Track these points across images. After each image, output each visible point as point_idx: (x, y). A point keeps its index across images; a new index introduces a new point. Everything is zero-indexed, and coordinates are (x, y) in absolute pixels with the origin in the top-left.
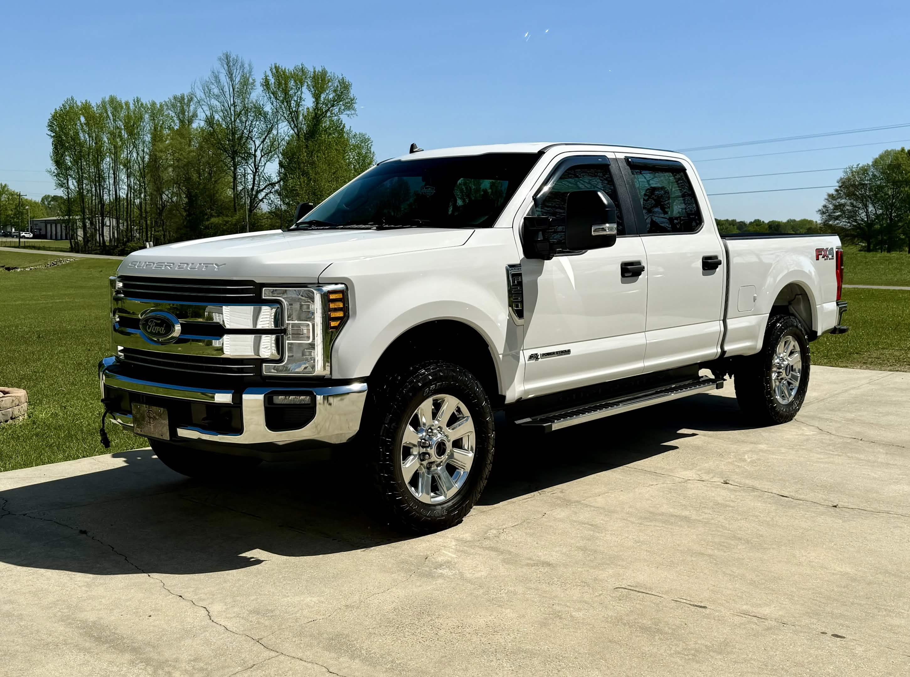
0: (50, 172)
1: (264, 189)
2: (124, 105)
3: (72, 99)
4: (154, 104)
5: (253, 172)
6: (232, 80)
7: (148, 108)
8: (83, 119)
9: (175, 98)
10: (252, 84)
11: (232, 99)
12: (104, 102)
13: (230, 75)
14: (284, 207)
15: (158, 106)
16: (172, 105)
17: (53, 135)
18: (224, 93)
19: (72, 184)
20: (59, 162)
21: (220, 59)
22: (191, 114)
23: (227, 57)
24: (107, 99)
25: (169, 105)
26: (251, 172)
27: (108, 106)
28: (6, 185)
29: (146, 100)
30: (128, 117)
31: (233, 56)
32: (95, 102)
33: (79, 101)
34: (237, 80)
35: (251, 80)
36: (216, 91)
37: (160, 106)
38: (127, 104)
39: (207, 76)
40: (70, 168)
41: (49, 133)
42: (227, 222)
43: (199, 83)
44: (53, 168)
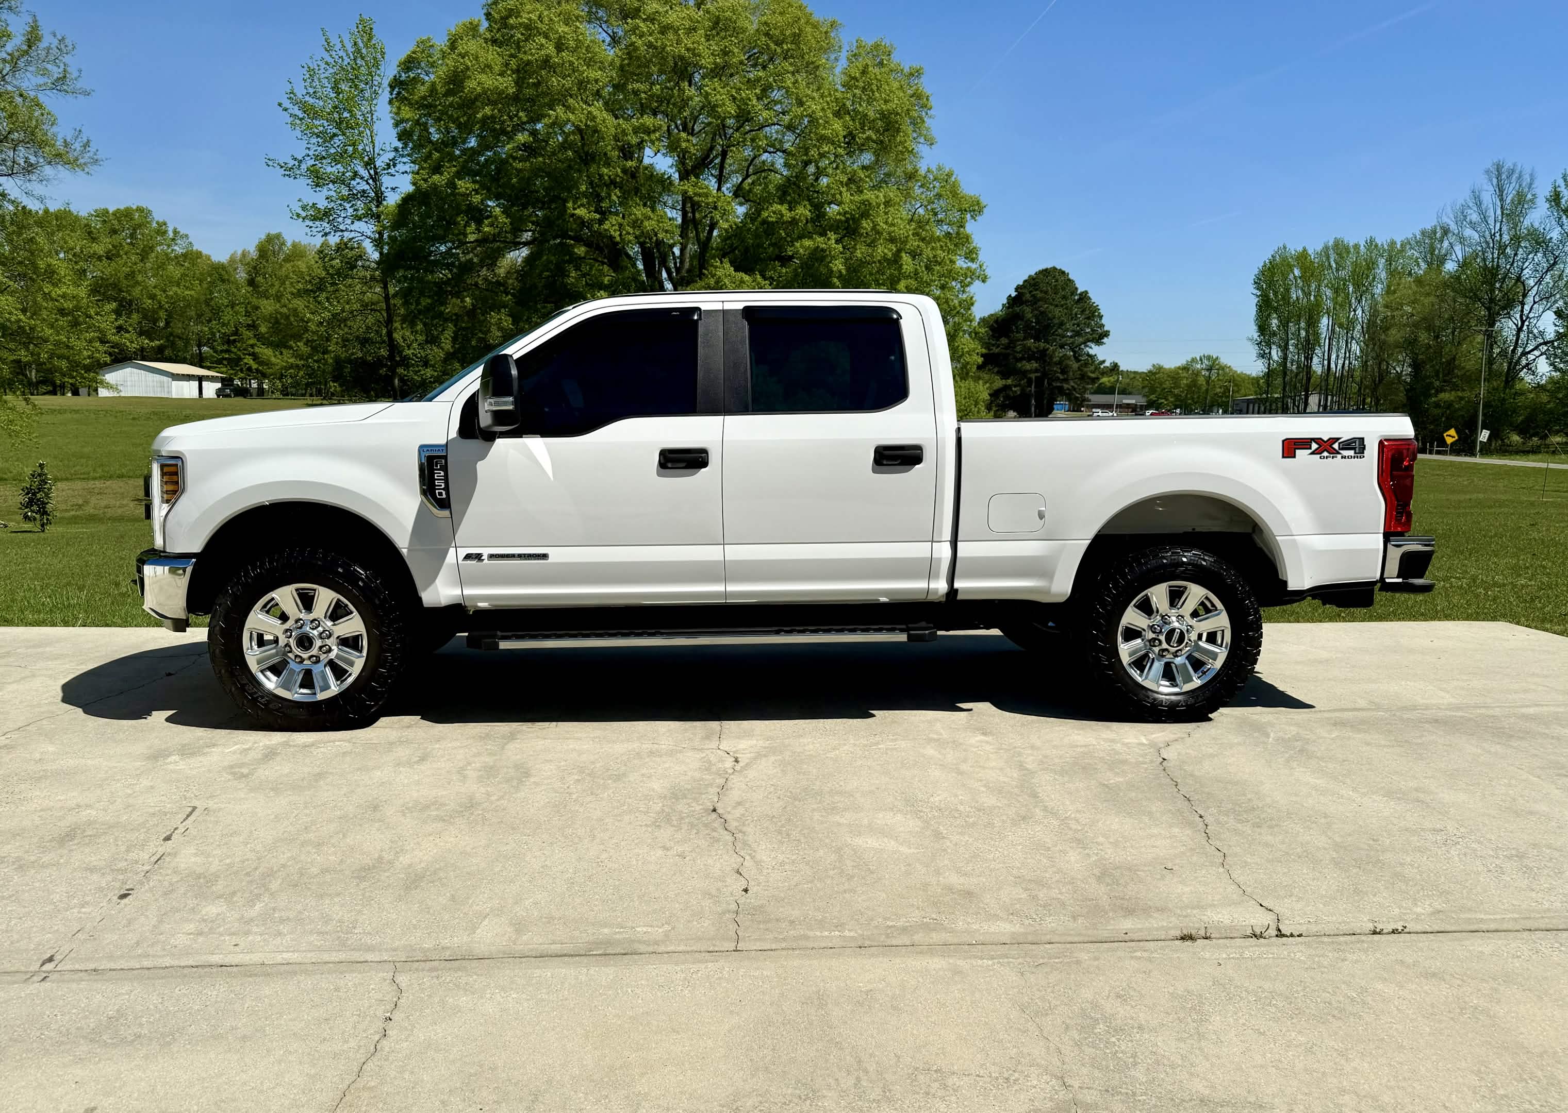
0: (1251, 340)
1: (1533, 350)
2: (1352, 250)
3: (1285, 248)
4: (1393, 243)
5: (1517, 326)
6: (1501, 200)
7: (1384, 250)
8: (1297, 272)
9: (1423, 233)
10: (1531, 201)
11: (1498, 225)
12: (1326, 248)
13: (1500, 191)
14: (1556, 374)
15: (1399, 246)
16: (1417, 243)
17: (1259, 293)
18: (1485, 219)
19: (1276, 354)
20: (1263, 328)
21: (1487, 172)
22: (1443, 252)
23: (1499, 168)
24: (1331, 243)
25: (1413, 242)
26: (1514, 327)
27: (1331, 252)
28: (1217, 358)
29: (1382, 240)
30: (1355, 264)
31: (1509, 165)
32: (1314, 247)
33: (1295, 248)
34: (1508, 201)
35: (1529, 196)
36: (1474, 217)
37: (1402, 245)
38: (1356, 247)
39: (1463, 196)
40: (1274, 334)
41: (1255, 291)
42: (1461, 398)
43: (1449, 209)
44: (1256, 335)
